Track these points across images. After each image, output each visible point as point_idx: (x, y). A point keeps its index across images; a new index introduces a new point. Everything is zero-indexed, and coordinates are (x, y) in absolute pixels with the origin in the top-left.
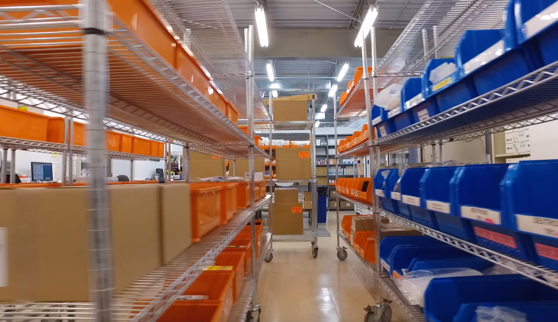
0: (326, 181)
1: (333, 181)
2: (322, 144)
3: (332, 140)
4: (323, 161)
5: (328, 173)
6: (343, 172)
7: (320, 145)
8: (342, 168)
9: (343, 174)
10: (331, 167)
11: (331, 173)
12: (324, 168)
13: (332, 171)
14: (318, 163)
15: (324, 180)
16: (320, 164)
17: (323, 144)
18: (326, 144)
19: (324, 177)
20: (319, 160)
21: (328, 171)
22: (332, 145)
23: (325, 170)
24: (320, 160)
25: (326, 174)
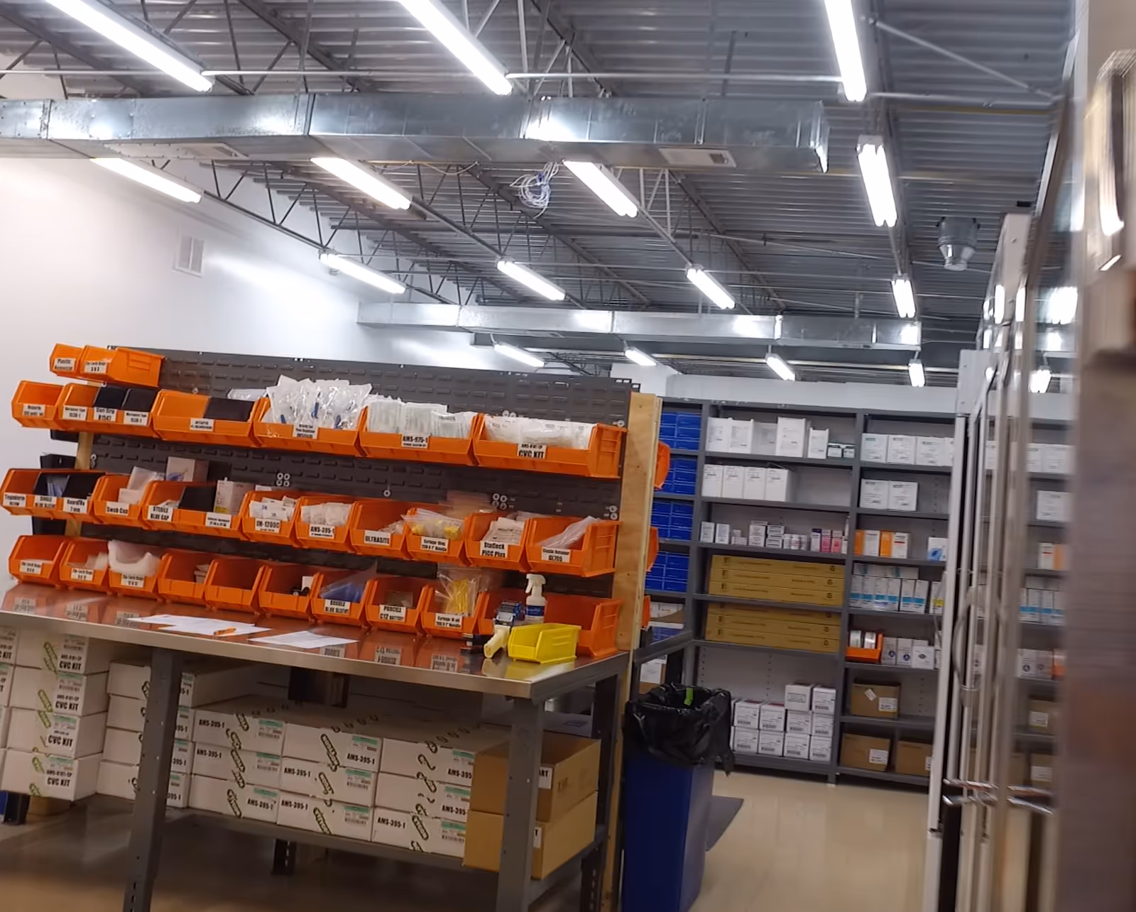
0: (836, 631)
1: (870, 640)
2: (835, 453)
3: (885, 436)
4: (837, 533)
5: (849, 595)
6: (924, 597)
7: (823, 456)
8: (920, 578)
9: (921, 610)
10: (870, 566)
11: (868, 597)
12: (832, 569)
13: (870, 590)
14: (813, 541)
15: (826, 630)
16: (818, 547)
17: (839, 451)
18: (850, 454)
19: (829, 613)
20: (815, 530)
21: (848, 585)
22: (883, 461)
23: (839, 583)
24: (820, 531)
25: (837, 602)
